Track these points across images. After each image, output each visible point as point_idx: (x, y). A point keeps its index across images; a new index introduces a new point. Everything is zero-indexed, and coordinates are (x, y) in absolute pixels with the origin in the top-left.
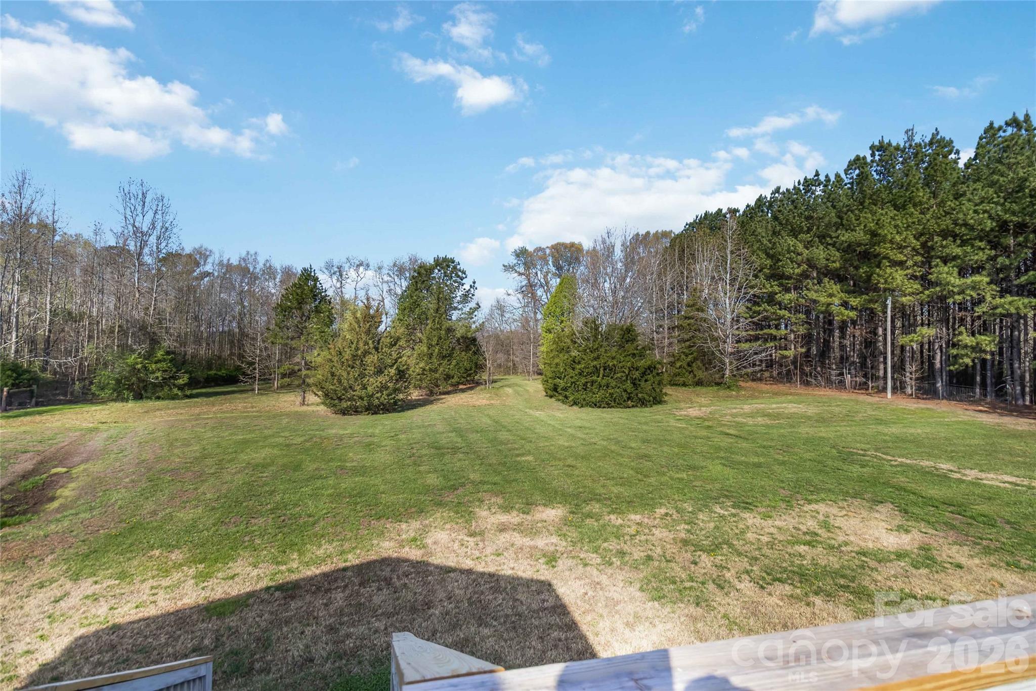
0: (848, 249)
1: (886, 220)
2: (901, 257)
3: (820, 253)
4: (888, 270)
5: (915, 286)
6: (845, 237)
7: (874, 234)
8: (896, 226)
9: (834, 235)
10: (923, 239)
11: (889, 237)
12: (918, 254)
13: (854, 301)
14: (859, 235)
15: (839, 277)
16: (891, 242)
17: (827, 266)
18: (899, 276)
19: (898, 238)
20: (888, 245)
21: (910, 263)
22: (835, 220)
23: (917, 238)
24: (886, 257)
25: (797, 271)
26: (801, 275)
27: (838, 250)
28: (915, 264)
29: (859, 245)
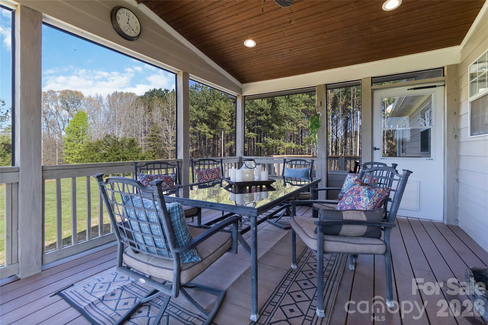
0: (210, 113)
1: (222, 105)
2: (225, 118)
3: (201, 113)
4: (222, 122)
5: (229, 128)
6: (209, 108)
7: (218, 109)
8: (224, 107)
9: (205, 107)
10: (231, 113)
11: (223, 111)
12: (230, 118)
13: (212, 132)
14: (213, 109)
15: (208, 123)
16: (223, 112)
17: (203, 118)
18: (225, 123)
19: (225, 112)
20: (222, 114)
21: (228, 120)
22: (206, 102)
23: (230, 112)
24: (222, 118)
25: (194, 119)
26: (195, 121)
27: (207, 113)
28: (229, 121)
29: (214, 112)
